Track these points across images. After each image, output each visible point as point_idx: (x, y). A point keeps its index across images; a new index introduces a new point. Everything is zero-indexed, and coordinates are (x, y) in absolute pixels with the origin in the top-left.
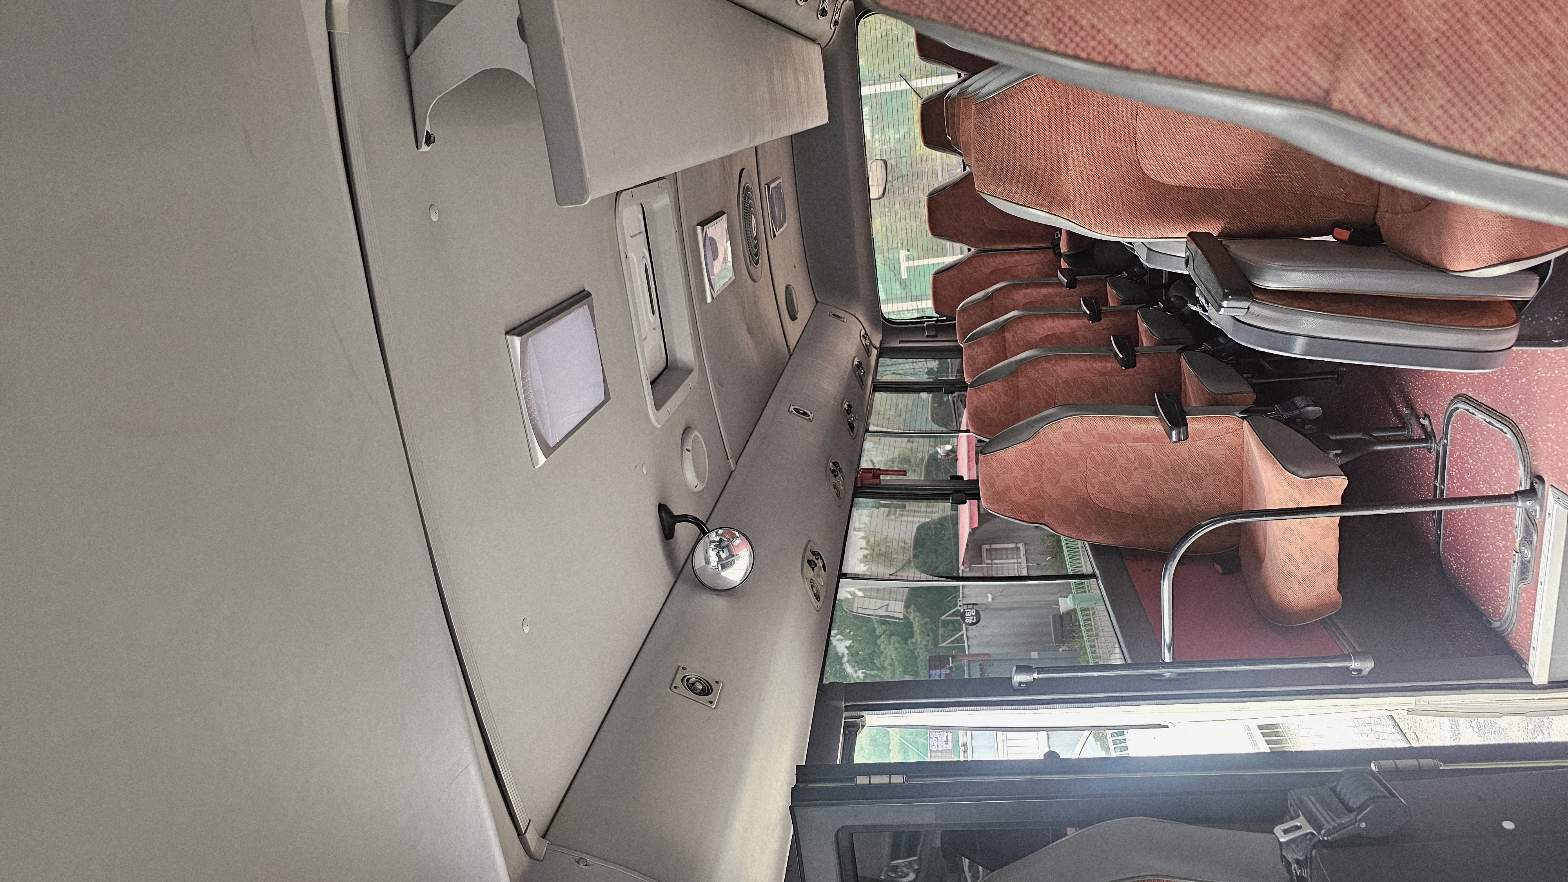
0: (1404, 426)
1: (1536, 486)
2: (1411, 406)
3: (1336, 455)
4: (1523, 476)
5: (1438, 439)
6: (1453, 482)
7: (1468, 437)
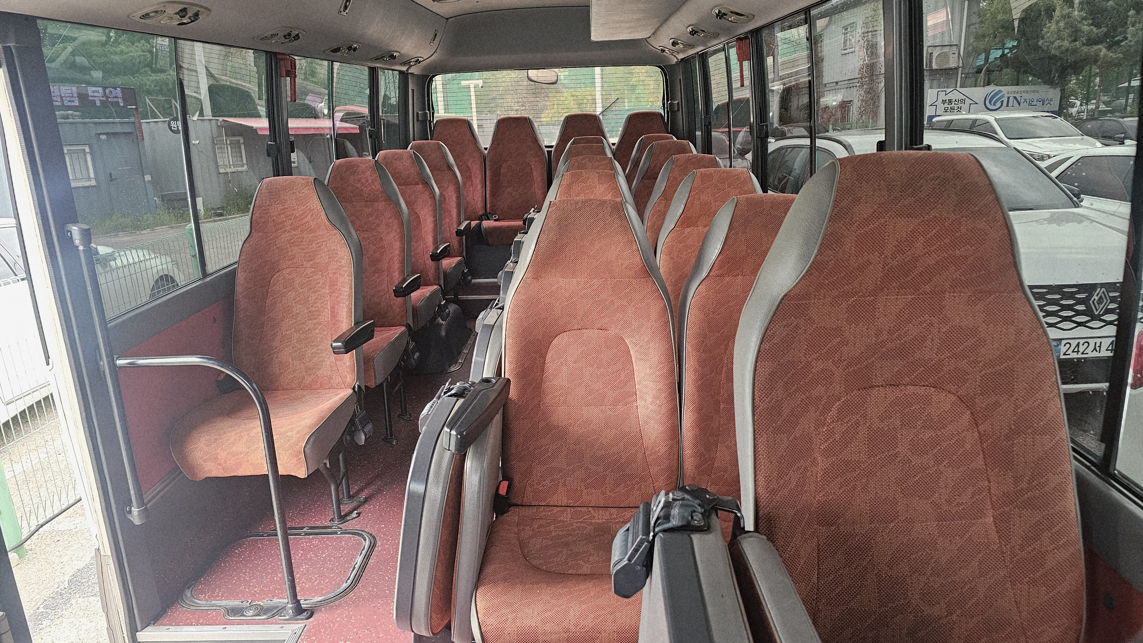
0: (350, 497)
1: (305, 614)
2: (366, 500)
3: (325, 464)
4: (312, 601)
5: (340, 526)
6: (306, 543)
7: (343, 552)
